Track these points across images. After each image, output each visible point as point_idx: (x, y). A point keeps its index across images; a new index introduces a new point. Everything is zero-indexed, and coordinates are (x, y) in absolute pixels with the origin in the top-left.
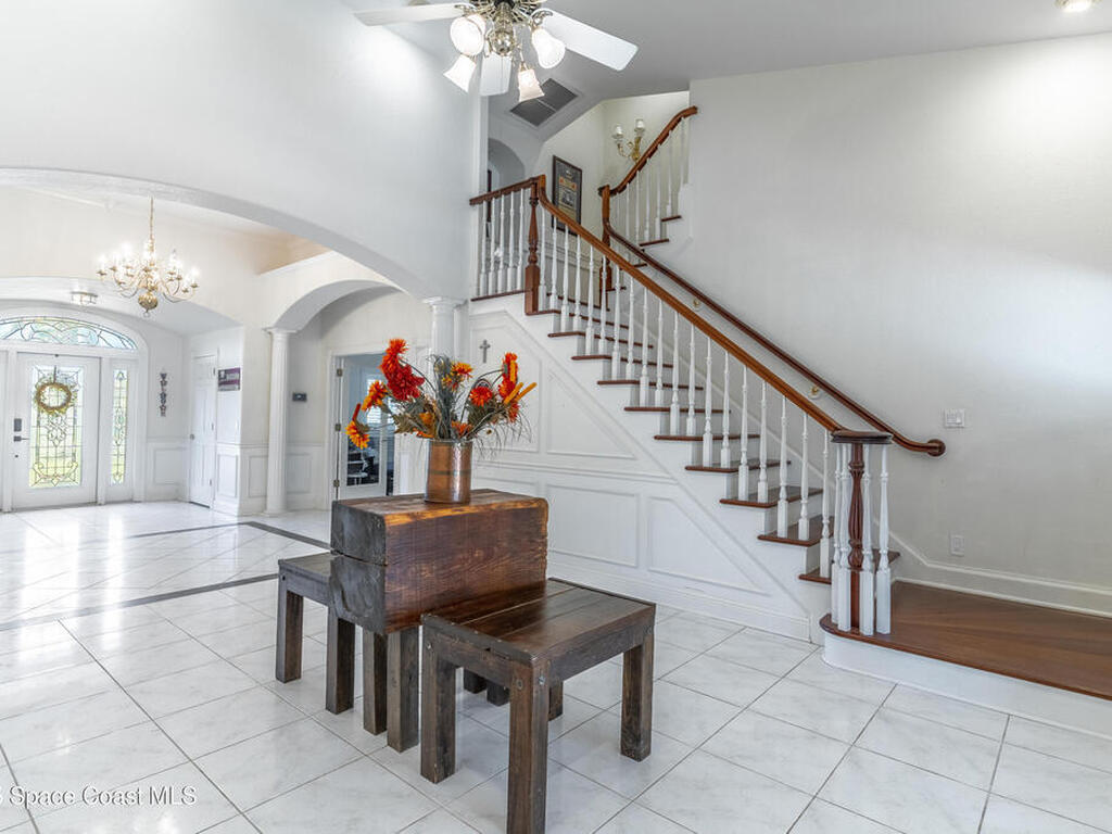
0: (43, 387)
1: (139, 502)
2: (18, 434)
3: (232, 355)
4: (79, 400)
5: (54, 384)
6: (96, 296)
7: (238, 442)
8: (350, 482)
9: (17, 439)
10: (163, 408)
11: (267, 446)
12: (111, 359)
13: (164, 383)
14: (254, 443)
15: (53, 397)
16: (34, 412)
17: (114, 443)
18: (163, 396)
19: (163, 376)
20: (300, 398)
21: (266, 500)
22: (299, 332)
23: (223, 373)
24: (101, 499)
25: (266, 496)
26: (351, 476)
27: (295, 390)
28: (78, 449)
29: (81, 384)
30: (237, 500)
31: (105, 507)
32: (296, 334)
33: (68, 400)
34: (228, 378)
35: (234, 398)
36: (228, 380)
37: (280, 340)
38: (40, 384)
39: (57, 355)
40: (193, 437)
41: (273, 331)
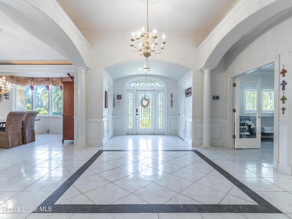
0: (142, 100)
1: (166, 135)
2: (137, 113)
3: (188, 83)
4: (150, 104)
5: (145, 99)
6: (149, 69)
7: (191, 116)
8: (241, 136)
9: (137, 114)
10: (172, 105)
11: (202, 118)
12: (158, 90)
13: (172, 97)
14: (197, 117)
15: (145, 103)
16: (140, 107)
17: (159, 116)
18: (172, 101)
19: (172, 95)
20: (216, 98)
21: (202, 140)
22: (215, 68)
23: (186, 90)
24: (156, 133)
25: (202, 139)
26: (241, 133)
27: (213, 95)
28: (151, 118)
29: (151, 99)
30: (191, 139)
31: (157, 136)
32: (213, 69)
33: (148, 103)
34: (188, 92)
35: (190, 99)
36: (188, 93)
37: (206, 72)
38: (141, 99)
39: (145, 90)
40: (179, 115)
41: (203, 70)
